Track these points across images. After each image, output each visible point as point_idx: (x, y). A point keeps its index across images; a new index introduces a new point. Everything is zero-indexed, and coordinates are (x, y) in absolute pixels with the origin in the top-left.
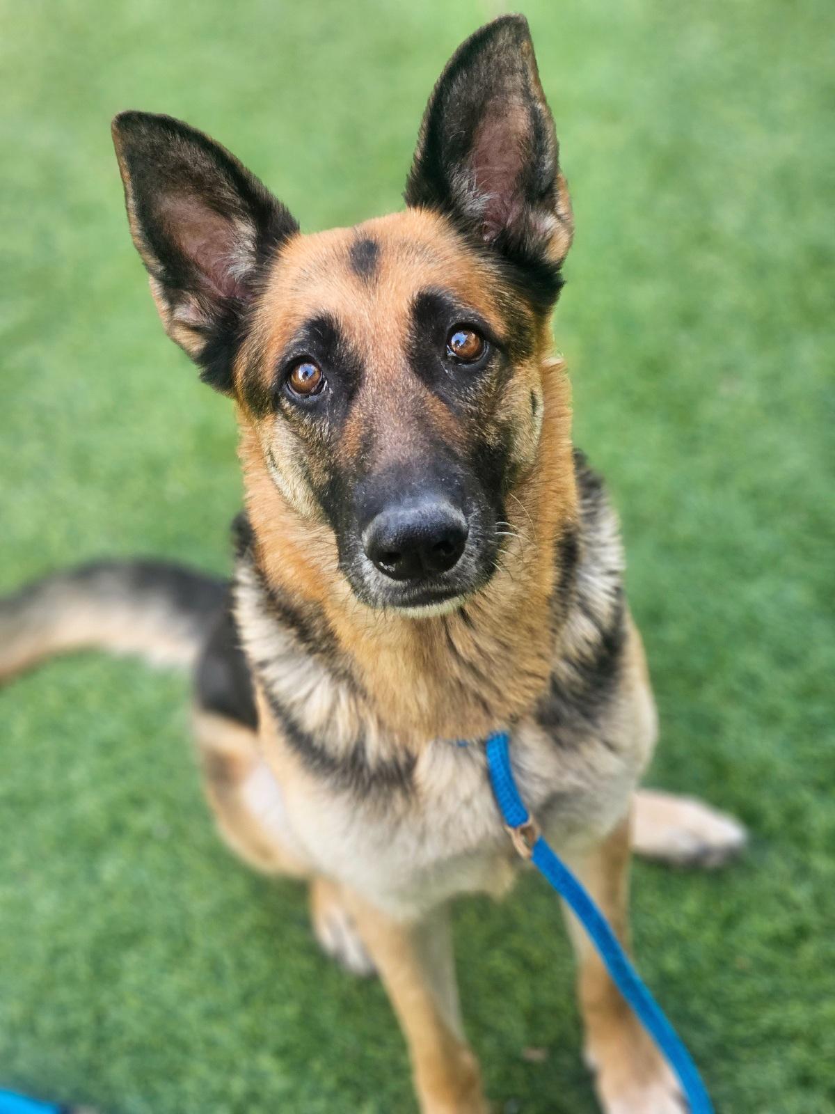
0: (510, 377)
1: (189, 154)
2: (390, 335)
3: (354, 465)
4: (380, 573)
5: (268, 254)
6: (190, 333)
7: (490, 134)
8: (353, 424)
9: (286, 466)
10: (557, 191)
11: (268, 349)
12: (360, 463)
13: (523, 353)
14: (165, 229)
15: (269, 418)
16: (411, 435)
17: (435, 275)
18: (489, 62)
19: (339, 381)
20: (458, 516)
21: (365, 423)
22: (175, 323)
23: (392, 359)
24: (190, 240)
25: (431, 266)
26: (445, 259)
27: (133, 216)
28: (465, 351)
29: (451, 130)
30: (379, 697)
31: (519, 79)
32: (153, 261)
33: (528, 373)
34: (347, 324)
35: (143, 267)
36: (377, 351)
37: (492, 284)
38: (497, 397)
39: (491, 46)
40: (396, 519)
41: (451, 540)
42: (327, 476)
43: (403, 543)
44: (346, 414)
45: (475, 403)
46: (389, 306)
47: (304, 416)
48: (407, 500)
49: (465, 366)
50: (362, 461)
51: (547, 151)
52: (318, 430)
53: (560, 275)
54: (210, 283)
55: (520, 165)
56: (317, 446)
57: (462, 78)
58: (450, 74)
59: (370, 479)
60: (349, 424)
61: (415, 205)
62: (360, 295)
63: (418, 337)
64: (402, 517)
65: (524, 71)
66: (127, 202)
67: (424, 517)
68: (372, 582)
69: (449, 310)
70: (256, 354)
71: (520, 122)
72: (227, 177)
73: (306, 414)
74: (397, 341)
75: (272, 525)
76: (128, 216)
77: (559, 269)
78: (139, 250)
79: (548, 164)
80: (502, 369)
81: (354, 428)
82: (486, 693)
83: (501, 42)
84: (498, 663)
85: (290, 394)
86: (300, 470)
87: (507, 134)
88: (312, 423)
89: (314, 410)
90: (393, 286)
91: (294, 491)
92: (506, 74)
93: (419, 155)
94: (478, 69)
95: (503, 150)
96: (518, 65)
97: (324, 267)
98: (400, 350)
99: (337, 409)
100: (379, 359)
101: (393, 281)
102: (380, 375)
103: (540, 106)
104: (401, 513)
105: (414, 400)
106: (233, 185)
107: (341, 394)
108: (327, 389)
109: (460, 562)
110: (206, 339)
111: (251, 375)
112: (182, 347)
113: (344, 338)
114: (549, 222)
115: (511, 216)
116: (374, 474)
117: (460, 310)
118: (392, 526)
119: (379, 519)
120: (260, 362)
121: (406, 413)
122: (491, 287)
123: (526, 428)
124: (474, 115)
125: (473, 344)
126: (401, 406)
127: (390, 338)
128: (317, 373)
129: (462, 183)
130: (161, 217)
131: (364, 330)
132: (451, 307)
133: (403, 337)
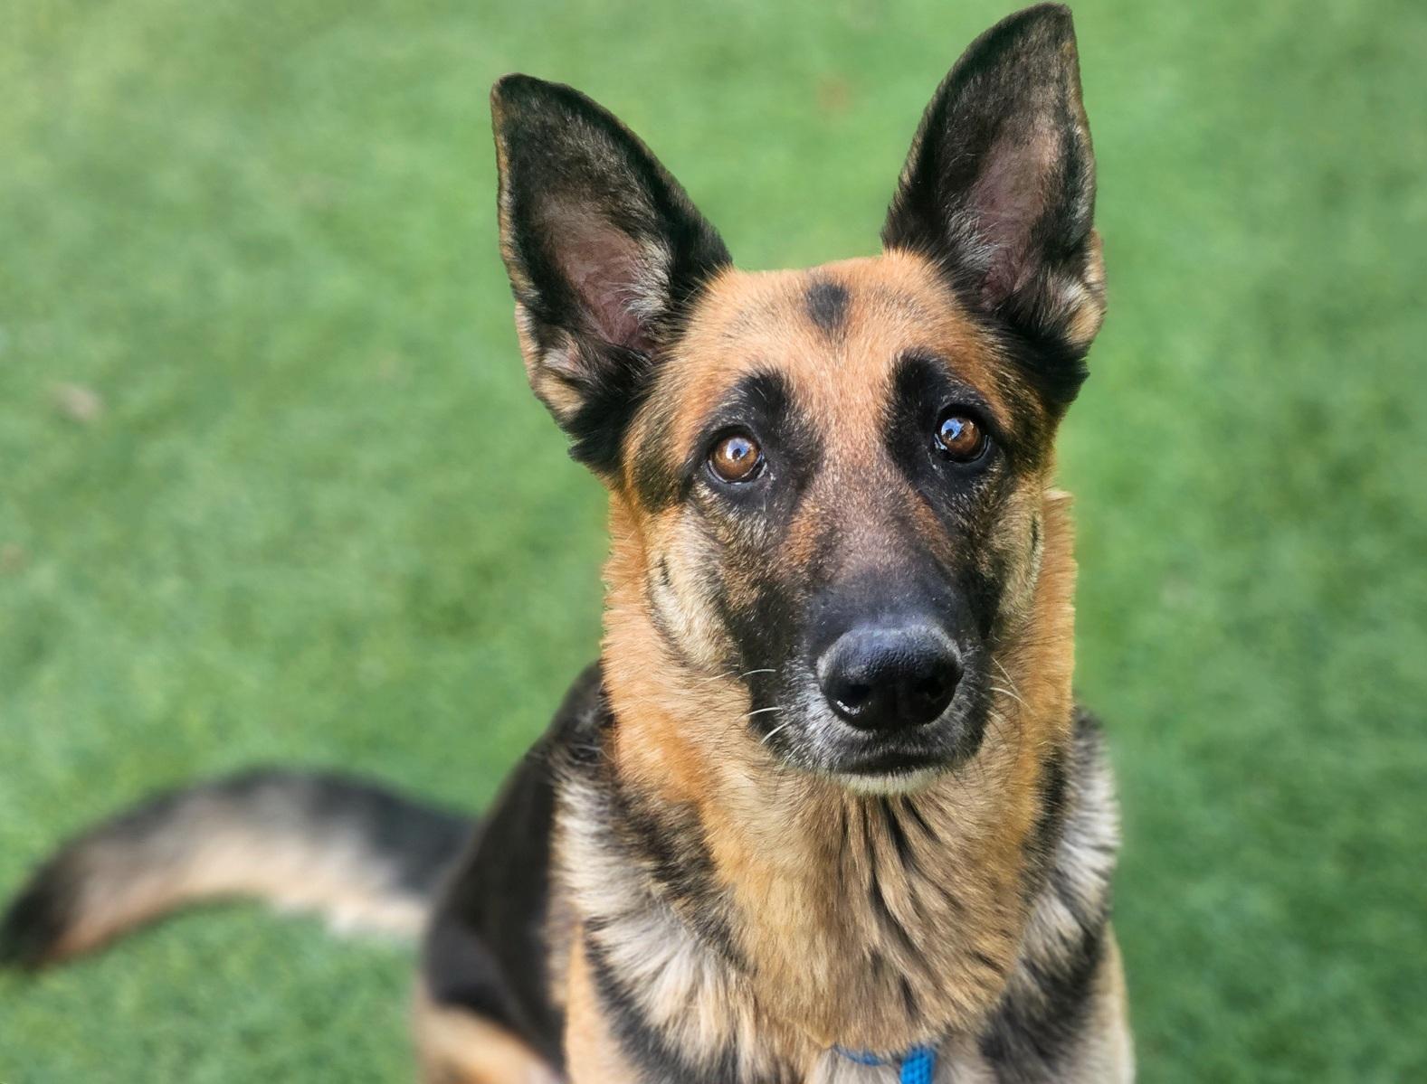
0: (1012, 491)
1: (591, 143)
2: (861, 407)
3: (806, 574)
4: (836, 718)
5: (692, 288)
6: (563, 387)
7: (1003, 165)
8: (804, 521)
9: (687, 582)
10: (1087, 251)
11: (680, 414)
12: (816, 571)
13: (1028, 462)
14: (546, 242)
15: (672, 512)
16: (890, 537)
17: (924, 336)
18: (1013, 65)
19: (786, 465)
20: (952, 647)
21: (823, 519)
22: (542, 370)
23: (862, 441)
24: (578, 265)
25: (917, 325)
26: (937, 318)
27: (507, 218)
28: (959, 445)
29: (954, 150)
30: (762, 964)
31: (1052, 92)
32: (524, 283)
33: (1032, 490)
34: (802, 388)
35: (510, 290)
36: (842, 427)
37: (995, 362)
38: (993, 515)
39: (1020, 43)
40: (870, 642)
41: (941, 679)
42: (755, 594)
43: (878, 674)
44: (794, 507)
45: (968, 516)
46: (861, 369)
47: (730, 509)
48: (887, 617)
49: (960, 466)
50: (821, 566)
51: (1083, 193)
52: (747, 530)
53: (1084, 363)
54: (597, 326)
55: (1040, 211)
56: (743, 554)
57: (975, 82)
58: (960, 77)
59: (832, 587)
60: (797, 521)
61: (895, 247)
62: (820, 350)
63: (900, 415)
64: (880, 639)
65: (1061, 80)
66: (499, 196)
67: (910, 641)
68: (819, 732)
69: (941, 384)
70: (660, 422)
71: (1047, 151)
72: (639, 180)
73: (732, 506)
74: (870, 416)
75: (639, 687)
76: (499, 216)
77: (1084, 355)
78: (507, 264)
79: (1082, 210)
80: (1004, 476)
81: (804, 528)
82: (917, 980)
83: (1034, 38)
84: (942, 932)
85: (710, 475)
86: (708, 589)
87: (1024, 170)
88: (740, 519)
89: (744, 502)
90: (867, 345)
91: (691, 621)
92: (1036, 83)
93: (906, 179)
94: (998, 73)
95: (1016, 190)
96: (1055, 72)
97: (771, 311)
98: (873, 429)
99: (780, 500)
100: (844, 439)
101: (867, 339)
102: (846, 459)
103: (1079, 130)
104: (878, 633)
105: (892, 496)
106: (648, 191)
107: (788, 481)
108: (767, 474)
109: (946, 712)
110: (586, 398)
111: (651, 449)
112: (549, 406)
113: (796, 406)
114: (1074, 292)
115: (1019, 281)
116: (840, 581)
117: (956, 387)
118: (865, 649)
119: (846, 639)
120: (667, 432)
121: (882, 510)
122: (992, 365)
123: (1023, 567)
124: (986, 134)
125: (969, 437)
126: (875, 501)
127: (860, 413)
128: (752, 452)
129: (962, 222)
130: (543, 225)
131: (825, 398)
132: (944, 381)
133: (879, 412)
